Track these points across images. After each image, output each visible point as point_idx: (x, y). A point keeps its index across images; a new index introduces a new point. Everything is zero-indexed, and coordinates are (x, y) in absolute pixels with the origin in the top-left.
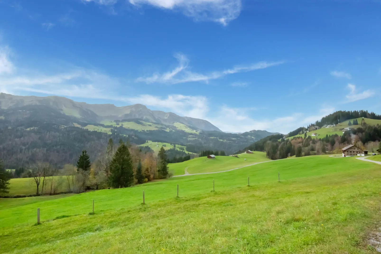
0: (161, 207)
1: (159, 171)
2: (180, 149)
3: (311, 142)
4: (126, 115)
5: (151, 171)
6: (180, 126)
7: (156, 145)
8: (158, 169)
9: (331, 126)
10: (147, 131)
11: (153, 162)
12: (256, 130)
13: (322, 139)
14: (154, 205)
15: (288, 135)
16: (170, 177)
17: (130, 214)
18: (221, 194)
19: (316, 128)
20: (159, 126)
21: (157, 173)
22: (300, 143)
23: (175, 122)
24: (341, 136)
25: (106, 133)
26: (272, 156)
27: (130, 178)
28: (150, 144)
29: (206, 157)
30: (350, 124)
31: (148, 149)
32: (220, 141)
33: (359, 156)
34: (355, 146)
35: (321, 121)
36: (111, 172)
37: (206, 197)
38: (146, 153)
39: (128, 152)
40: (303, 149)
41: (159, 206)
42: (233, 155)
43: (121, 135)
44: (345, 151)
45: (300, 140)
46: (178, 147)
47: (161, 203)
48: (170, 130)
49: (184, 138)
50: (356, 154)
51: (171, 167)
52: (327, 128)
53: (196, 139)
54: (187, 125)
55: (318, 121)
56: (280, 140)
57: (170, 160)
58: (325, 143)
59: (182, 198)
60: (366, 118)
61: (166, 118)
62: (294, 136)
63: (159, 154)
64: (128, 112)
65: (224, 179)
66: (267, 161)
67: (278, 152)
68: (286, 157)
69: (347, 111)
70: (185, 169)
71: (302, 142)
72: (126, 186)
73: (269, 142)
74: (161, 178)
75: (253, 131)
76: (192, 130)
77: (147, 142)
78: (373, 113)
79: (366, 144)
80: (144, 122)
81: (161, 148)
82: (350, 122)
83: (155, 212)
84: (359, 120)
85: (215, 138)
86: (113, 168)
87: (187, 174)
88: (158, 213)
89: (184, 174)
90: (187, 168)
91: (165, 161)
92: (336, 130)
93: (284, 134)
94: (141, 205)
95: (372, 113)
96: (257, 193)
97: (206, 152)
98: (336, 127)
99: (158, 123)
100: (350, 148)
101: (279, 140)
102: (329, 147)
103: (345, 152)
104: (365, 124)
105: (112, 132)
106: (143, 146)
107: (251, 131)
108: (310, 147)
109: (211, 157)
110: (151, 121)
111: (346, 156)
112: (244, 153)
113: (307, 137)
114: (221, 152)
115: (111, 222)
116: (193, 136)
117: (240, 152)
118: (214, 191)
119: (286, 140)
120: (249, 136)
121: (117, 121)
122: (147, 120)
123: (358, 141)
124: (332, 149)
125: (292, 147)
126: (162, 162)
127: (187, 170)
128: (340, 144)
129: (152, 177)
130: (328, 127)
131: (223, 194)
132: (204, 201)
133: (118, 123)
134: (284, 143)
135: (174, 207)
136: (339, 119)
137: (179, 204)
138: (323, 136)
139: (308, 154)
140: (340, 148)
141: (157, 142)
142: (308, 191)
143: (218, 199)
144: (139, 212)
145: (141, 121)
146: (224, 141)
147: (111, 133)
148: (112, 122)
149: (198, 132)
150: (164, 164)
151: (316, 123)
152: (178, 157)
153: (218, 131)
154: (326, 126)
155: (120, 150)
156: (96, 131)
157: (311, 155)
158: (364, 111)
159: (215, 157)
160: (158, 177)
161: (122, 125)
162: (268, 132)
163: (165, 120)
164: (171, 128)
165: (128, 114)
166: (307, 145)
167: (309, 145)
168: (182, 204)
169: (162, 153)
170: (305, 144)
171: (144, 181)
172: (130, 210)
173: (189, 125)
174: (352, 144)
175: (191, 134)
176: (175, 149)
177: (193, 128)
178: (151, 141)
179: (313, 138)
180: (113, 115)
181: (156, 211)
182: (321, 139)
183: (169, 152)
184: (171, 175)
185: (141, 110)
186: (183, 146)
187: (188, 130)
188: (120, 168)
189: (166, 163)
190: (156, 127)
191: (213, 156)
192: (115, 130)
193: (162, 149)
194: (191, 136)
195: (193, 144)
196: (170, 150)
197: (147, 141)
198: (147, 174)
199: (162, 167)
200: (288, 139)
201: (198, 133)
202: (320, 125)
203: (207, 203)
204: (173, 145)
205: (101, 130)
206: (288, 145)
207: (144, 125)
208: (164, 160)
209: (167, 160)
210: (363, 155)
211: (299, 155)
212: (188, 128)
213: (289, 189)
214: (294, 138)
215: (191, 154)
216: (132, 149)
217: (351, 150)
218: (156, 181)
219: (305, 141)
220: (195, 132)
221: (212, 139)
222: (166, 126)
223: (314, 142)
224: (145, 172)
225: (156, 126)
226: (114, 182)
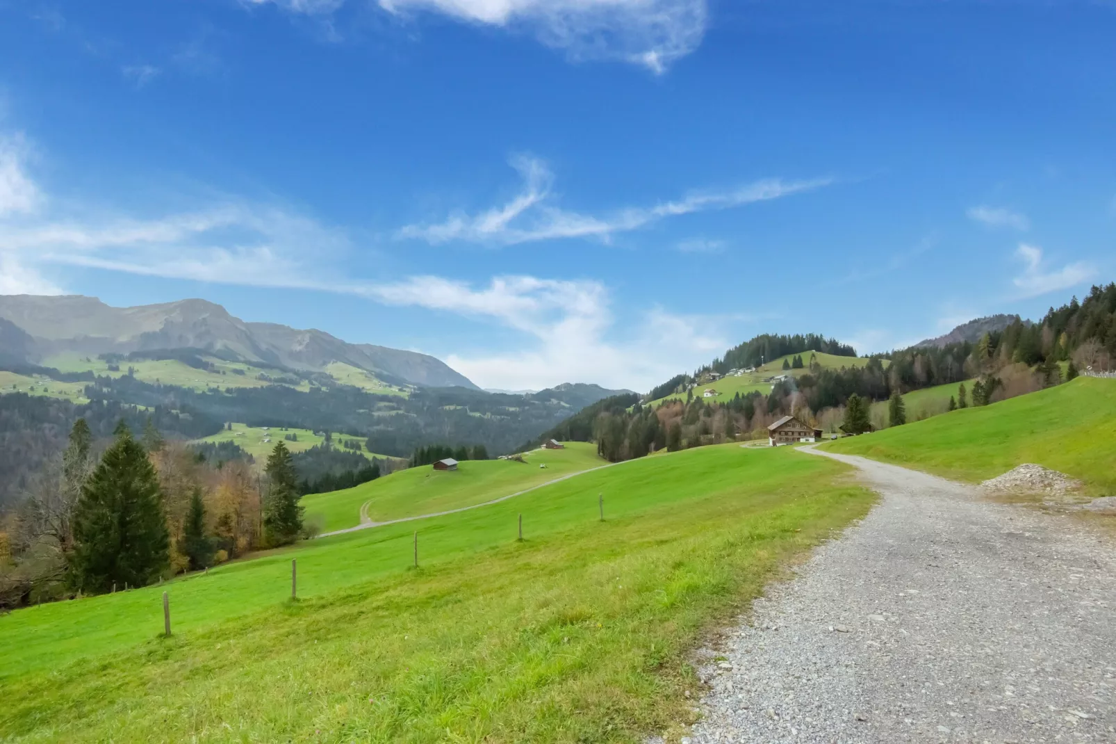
0: (227, 639)
1: (268, 522)
2: (346, 445)
3: (702, 412)
4: (148, 337)
5: (238, 523)
6: (345, 374)
7: (260, 439)
8: (264, 516)
9: (746, 371)
10: (228, 391)
11: (248, 496)
12: (573, 383)
13: (726, 403)
14: (203, 637)
15: (651, 396)
16: (311, 538)
17: (109, 674)
18: (436, 573)
19: (714, 378)
20: (275, 375)
21: (264, 529)
22: (676, 415)
23: (329, 362)
24: (767, 396)
25: (67, 401)
26: (611, 453)
27: (157, 553)
28: (238, 433)
29: (431, 466)
30: (786, 366)
31: (232, 451)
32: (474, 417)
33: (803, 444)
34: (796, 419)
35: (725, 360)
36: (76, 539)
37: (387, 589)
38: (220, 467)
39: (146, 467)
40: (683, 429)
41: (223, 635)
42: (510, 457)
43: (127, 406)
44: (774, 432)
45: (677, 408)
46: (340, 441)
47: (231, 625)
48: (311, 388)
49: (362, 411)
50: (799, 439)
51: (310, 505)
52: (738, 376)
53: (401, 412)
54: (370, 372)
55: (717, 360)
56: (630, 409)
57: (311, 484)
58: (732, 412)
59: (311, 599)
60: (819, 353)
61: (298, 348)
62: (665, 399)
63: (270, 467)
64: (155, 326)
65: (478, 528)
66: (601, 465)
67: (627, 442)
68: (645, 454)
69: (779, 335)
70: (362, 508)
71: (682, 412)
72: (138, 583)
73: (604, 414)
74: (278, 545)
75: (565, 387)
76: (386, 386)
77: (230, 428)
78: (834, 341)
79: (819, 413)
80: (218, 363)
81: (276, 448)
82: (786, 361)
83: (202, 657)
84: (806, 357)
85: (459, 408)
86: (86, 524)
87: (367, 523)
88: (214, 658)
89: (359, 523)
90: (368, 505)
91: (292, 487)
92: (756, 381)
93: (642, 393)
94: (155, 642)
95: (832, 340)
96: (539, 558)
97: (429, 451)
98: (756, 374)
99: (268, 362)
100: (786, 424)
101: (628, 410)
102: (742, 422)
103: (774, 435)
104: (817, 365)
105: (88, 398)
106: (214, 443)
107: (558, 387)
108: (699, 425)
109: (444, 467)
110: (244, 357)
111: (778, 445)
112: (540, 447)
113: (692, 401)
114: (475, 448)
115: (27, 713)
116: (391, 404)
117: (529, 446)
118: (417, 566)
119: (645, 408)
120: (554, 401)
121: (112, 359)
122: (228, 355)
123: (804, 406)
124: (749, 427)
125: (660, 425)
126: (280, 492)
127: (366, 509)
128: (765, 415)
129: (245, 542)
130: (739, 373)
131: (444, 571)
132: (379, 600)
133: (114, 365)
134: (641, 418)
135: (273, 634)
136: (763, 355)
137: (295, 620)
138: (728, 397)
139: (695, 443)
140: (766, 426)
141: (266, 428)
142: (664, 538)
143: (424, 589)
144: (144, 665)
145: (205, 359)
146: (486, 417)
147: (84, 401)
148: (89, 361)
149: (405, 391)
150: (285, 497)
151: (714, 363)
152: (338, 471)
153: (467, 387)
154: (736, 372)
155: (112, 460)
156: (25, 394)
157: (701, 445)
158: (815, 336)
159: (458, 466)
160: (264, 543)
161: (131, 371)
162: (601, 388)
163: (296, 356)
164: (316, 380)
165: (154, 333)
166: (693, 420)
167: (698, 418)
168: (303, 619)
169: (281, 463)
170: (688, 417)
171: (215, 558)
172: (110, 664)
173: (378, 370)
174: (789, 415)
175: (384, 398)
176: (328, 447)
177: (391, 381)
178: (243, 422)
179: (706, 403)
180: (94, 335)
181: (208, 652)
182: (724, 403)
183: (310, 459)
184: (314, 531)
185: (204, 319)
186: (358, 436)
187: (373, 387)
188: (116, 521)
189: (294, 494)
190: (262, 378)
191: (449, 462)
192: (102, 390)
193: (280, 448)
194: (382, 404)
195: (390, 429)
196: (313, 452)
197: (226, 425)
198: (225, 534)
199: (280, 509)
200: (650, 406)
201: (405, 395)
202: (721, 368)
203: (388, 606)
204: (321, 436)
205: (46, 390)
206: (650, 421)
207: (218, 372)
208: (287, 484)
209: (297, 483)
210: (812, 440)
211: (675, 446)
212: (376, 381)
213: (620, 538)
214: (663, 402)
215: (382, 461)
216: (166, 455)
217: (787, 429)
218: (257, 557)
219: (687, 409)
220: (397, 391)
221: (450, 410)
222: (296, 373)
223: (709, 411)
224: (217, 531)
225: (262, 374)
226: (90, 571)
